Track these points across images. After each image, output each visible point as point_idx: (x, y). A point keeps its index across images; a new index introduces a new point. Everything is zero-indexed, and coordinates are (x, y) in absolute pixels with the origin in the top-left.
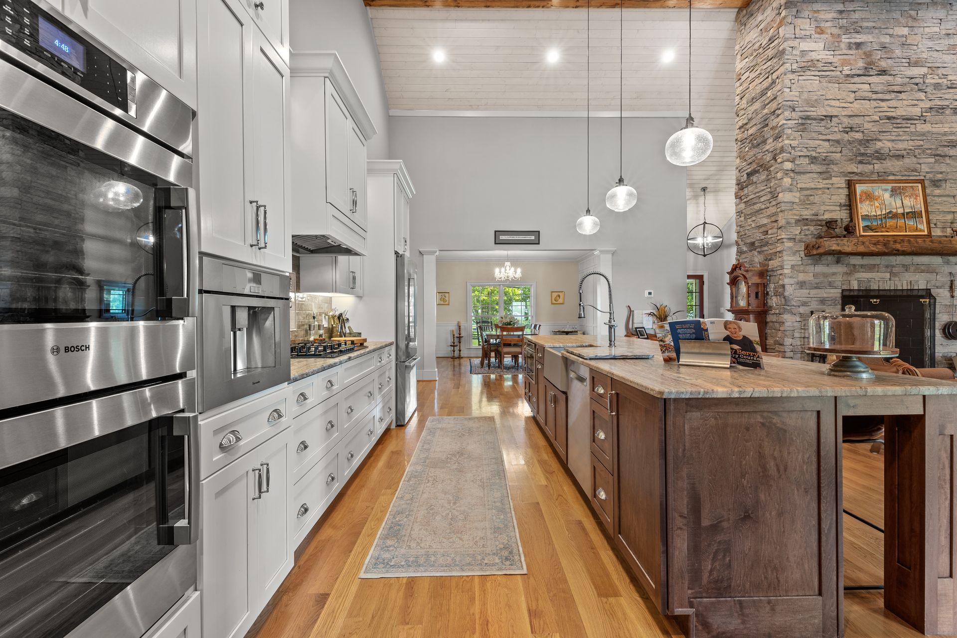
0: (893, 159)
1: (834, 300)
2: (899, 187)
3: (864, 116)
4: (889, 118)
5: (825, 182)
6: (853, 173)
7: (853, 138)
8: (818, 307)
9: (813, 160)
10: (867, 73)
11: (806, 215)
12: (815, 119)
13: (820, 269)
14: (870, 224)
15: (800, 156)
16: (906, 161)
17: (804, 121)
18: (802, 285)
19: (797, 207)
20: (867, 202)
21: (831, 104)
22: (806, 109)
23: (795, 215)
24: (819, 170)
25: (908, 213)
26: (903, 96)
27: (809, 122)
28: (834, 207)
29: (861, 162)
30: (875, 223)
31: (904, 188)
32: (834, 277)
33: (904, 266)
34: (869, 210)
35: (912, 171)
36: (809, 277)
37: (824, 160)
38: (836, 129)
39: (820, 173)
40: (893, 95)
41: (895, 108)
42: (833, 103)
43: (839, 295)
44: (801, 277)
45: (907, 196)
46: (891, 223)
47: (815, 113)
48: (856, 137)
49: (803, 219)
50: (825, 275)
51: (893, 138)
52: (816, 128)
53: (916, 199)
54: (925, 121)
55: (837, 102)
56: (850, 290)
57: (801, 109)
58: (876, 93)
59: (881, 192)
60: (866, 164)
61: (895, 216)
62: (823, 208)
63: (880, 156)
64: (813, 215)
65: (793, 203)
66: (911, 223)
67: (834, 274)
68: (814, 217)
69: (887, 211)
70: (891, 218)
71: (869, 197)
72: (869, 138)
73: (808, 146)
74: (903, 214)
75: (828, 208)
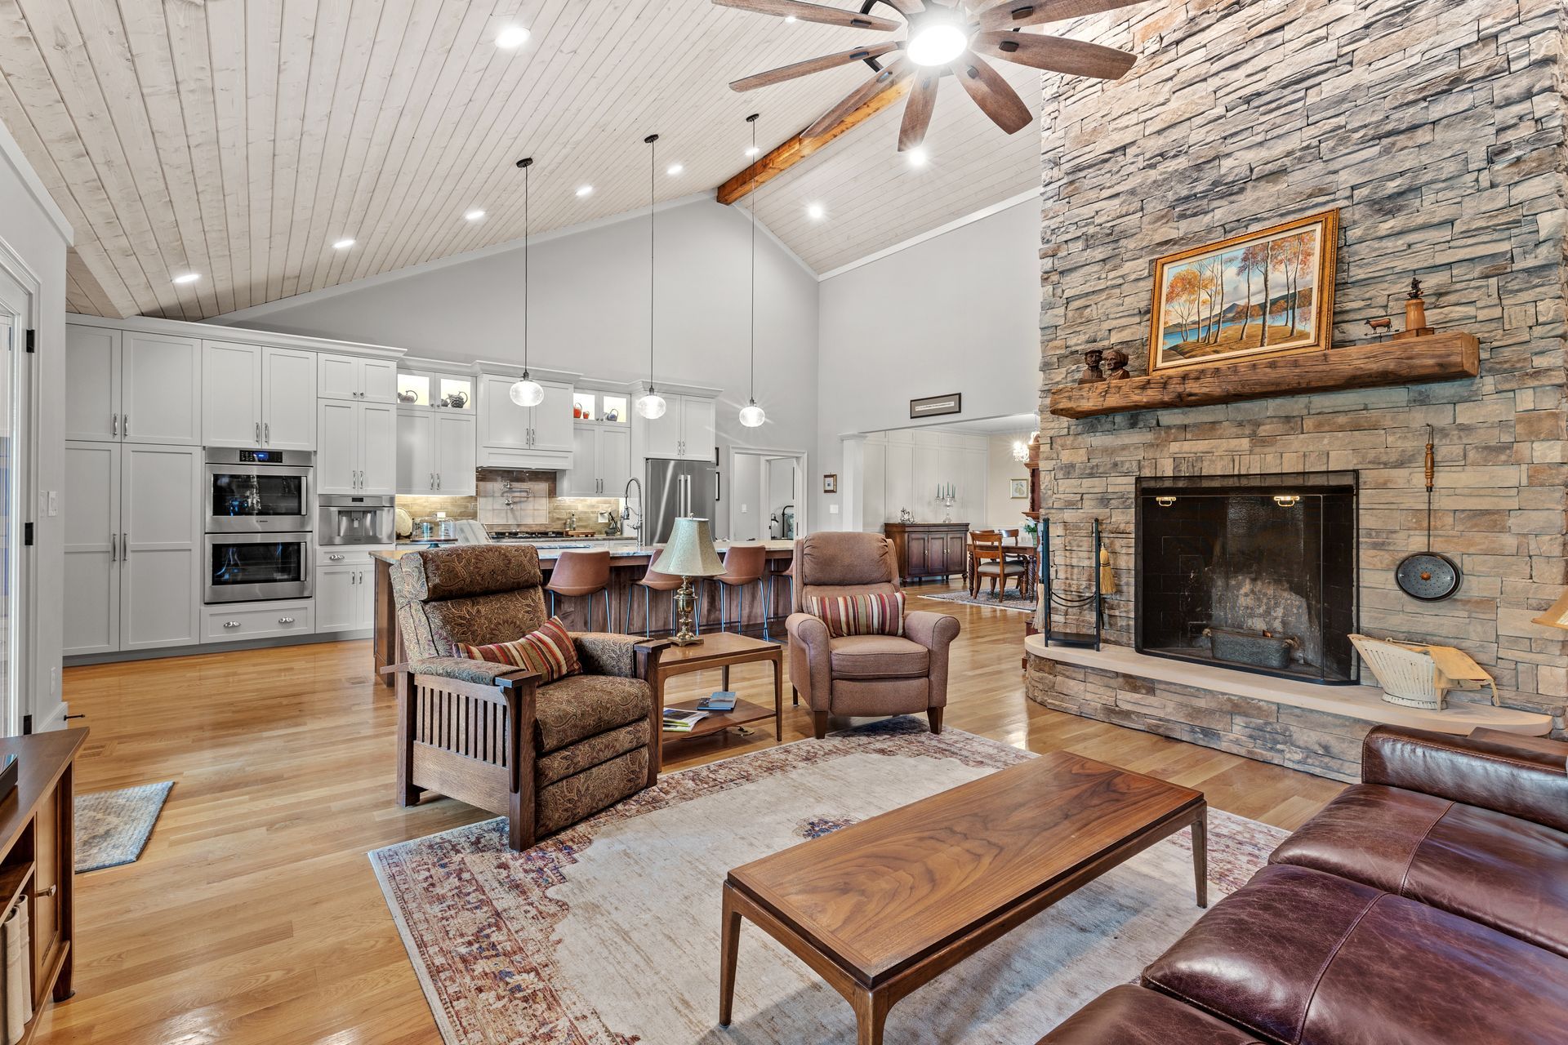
0: (1262, 183)
1: (1122, 497)
2: (1265, 246)
3: (1189, 119)
4: (1247, 100)
5: (1112, 275)
6: (1166, 243)
7: (1165, 173)
8: (1095, 510)
9: (1089, 241)
10: (1196, 29)
11: (1077, 345)
12: (1090, 167)
13: (1098, 440)
14: (1179, 341)
15: (1066, 242)
16: (1297, 177)
17: (1071, 178)
18: (1068, 470)
19: (1062, 333)
20: (1184, 297)
21: (1120, 126)
22: (1075, 154)
23: (1057, 348)
24: (1101, 257)
25: (1274, 302)
26: (1288, 33)
27: (1082, 174)
28: (1128, 319)
29: (1183, 216)
30: (1192, 339)
31: (1276, 246)
32: (1124, 453)
33: (1288, 419)
34: (1185, 314)
35: (1310, 196)
36: (1080, 457)
37: (1111, 234)
38: (1132, 168)
39: (1103, 260)
40: (1260, 44)
41: (1265, 69)
42: (1124, 121)
43: (1132, 488)
44: (1066, 457)
45: (1281, 262)
46: (1229, 330)
47: (1092, 155)
48: (1170, 169)
49: (1072, 353)
50: (1108, 451)
51: (1259, 138)
52: (1094, 180)
53: (1304, 262)
54: (1351, 63)
55: (1136, 113)
56: (1162, 478)
57: (1069, 157)
58: (1220, 57)
59: (1218, 267)
60: (1195, 215)
61: (1242, 313)
62: (1106, 325)
63: (1230, 189)
64: (1088, 342)
65: (1056, 327)
66: (1278, 322)
67: (1124, 448)
68: (1089, 345)
69: (1225, 307)
70: (1233, 320)
71: (1189, 284)
72: (1199, 162)
73: (1077, 220)
74: (1263, 306)
75: (1115, 323)
